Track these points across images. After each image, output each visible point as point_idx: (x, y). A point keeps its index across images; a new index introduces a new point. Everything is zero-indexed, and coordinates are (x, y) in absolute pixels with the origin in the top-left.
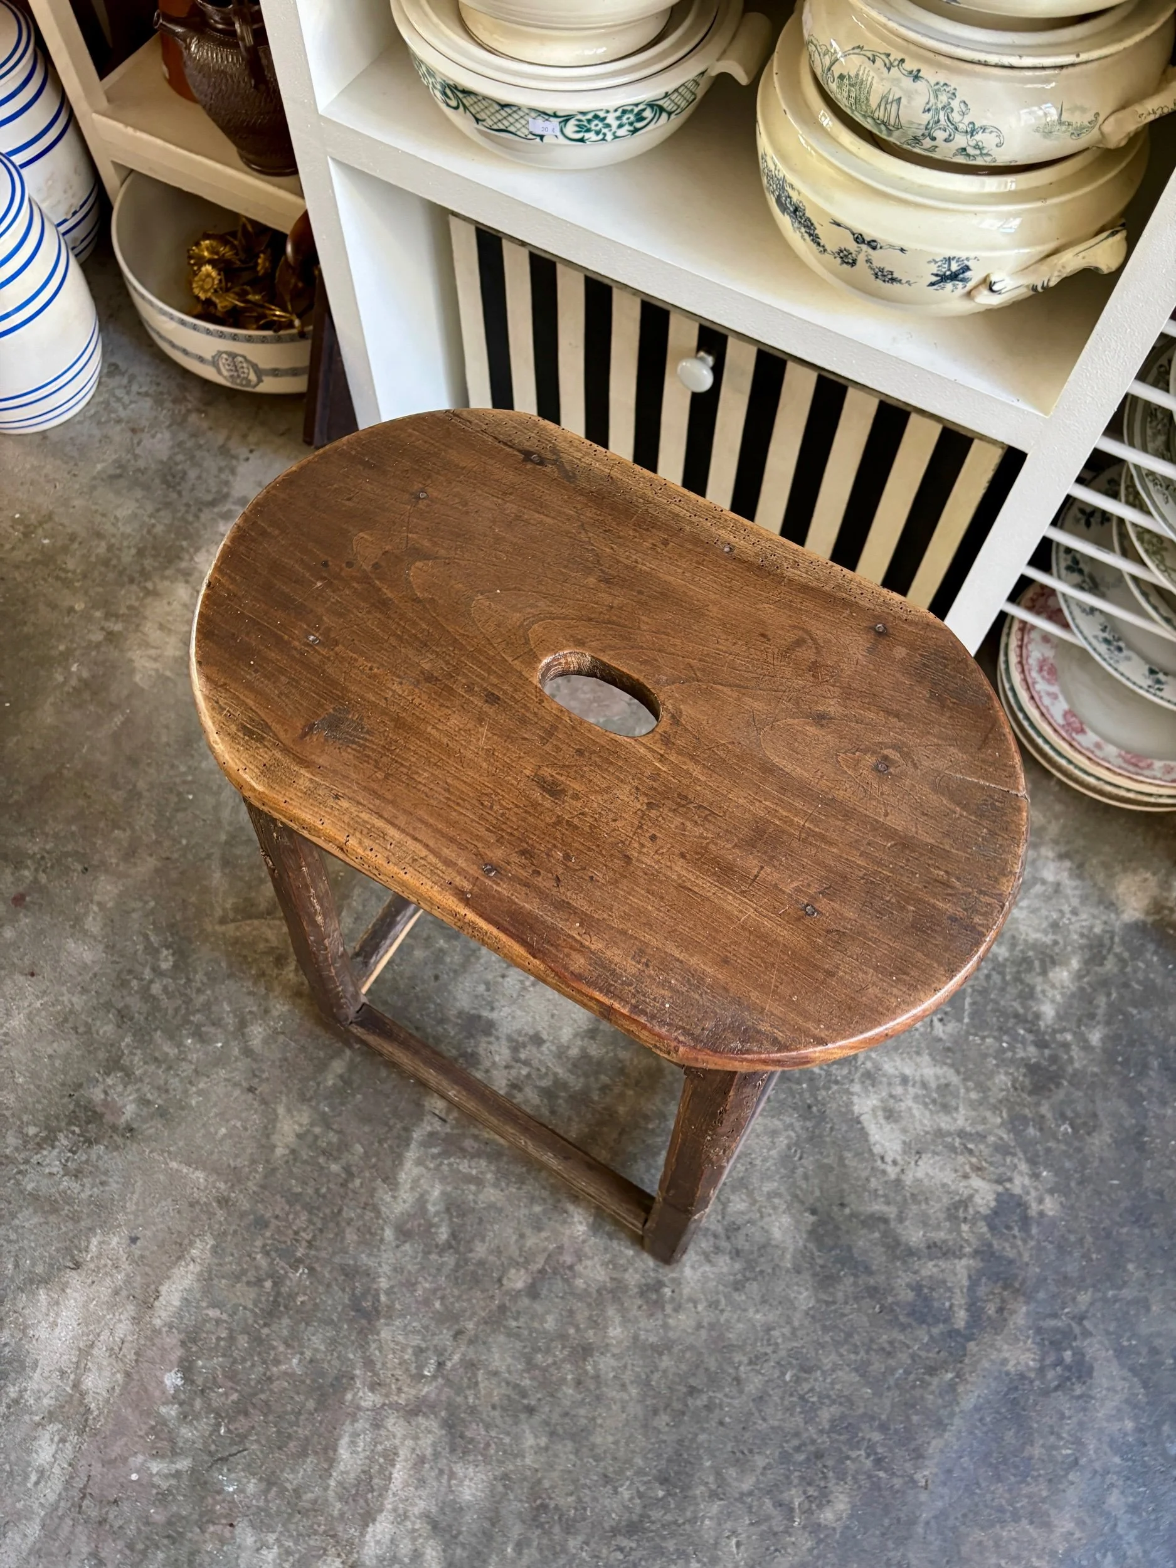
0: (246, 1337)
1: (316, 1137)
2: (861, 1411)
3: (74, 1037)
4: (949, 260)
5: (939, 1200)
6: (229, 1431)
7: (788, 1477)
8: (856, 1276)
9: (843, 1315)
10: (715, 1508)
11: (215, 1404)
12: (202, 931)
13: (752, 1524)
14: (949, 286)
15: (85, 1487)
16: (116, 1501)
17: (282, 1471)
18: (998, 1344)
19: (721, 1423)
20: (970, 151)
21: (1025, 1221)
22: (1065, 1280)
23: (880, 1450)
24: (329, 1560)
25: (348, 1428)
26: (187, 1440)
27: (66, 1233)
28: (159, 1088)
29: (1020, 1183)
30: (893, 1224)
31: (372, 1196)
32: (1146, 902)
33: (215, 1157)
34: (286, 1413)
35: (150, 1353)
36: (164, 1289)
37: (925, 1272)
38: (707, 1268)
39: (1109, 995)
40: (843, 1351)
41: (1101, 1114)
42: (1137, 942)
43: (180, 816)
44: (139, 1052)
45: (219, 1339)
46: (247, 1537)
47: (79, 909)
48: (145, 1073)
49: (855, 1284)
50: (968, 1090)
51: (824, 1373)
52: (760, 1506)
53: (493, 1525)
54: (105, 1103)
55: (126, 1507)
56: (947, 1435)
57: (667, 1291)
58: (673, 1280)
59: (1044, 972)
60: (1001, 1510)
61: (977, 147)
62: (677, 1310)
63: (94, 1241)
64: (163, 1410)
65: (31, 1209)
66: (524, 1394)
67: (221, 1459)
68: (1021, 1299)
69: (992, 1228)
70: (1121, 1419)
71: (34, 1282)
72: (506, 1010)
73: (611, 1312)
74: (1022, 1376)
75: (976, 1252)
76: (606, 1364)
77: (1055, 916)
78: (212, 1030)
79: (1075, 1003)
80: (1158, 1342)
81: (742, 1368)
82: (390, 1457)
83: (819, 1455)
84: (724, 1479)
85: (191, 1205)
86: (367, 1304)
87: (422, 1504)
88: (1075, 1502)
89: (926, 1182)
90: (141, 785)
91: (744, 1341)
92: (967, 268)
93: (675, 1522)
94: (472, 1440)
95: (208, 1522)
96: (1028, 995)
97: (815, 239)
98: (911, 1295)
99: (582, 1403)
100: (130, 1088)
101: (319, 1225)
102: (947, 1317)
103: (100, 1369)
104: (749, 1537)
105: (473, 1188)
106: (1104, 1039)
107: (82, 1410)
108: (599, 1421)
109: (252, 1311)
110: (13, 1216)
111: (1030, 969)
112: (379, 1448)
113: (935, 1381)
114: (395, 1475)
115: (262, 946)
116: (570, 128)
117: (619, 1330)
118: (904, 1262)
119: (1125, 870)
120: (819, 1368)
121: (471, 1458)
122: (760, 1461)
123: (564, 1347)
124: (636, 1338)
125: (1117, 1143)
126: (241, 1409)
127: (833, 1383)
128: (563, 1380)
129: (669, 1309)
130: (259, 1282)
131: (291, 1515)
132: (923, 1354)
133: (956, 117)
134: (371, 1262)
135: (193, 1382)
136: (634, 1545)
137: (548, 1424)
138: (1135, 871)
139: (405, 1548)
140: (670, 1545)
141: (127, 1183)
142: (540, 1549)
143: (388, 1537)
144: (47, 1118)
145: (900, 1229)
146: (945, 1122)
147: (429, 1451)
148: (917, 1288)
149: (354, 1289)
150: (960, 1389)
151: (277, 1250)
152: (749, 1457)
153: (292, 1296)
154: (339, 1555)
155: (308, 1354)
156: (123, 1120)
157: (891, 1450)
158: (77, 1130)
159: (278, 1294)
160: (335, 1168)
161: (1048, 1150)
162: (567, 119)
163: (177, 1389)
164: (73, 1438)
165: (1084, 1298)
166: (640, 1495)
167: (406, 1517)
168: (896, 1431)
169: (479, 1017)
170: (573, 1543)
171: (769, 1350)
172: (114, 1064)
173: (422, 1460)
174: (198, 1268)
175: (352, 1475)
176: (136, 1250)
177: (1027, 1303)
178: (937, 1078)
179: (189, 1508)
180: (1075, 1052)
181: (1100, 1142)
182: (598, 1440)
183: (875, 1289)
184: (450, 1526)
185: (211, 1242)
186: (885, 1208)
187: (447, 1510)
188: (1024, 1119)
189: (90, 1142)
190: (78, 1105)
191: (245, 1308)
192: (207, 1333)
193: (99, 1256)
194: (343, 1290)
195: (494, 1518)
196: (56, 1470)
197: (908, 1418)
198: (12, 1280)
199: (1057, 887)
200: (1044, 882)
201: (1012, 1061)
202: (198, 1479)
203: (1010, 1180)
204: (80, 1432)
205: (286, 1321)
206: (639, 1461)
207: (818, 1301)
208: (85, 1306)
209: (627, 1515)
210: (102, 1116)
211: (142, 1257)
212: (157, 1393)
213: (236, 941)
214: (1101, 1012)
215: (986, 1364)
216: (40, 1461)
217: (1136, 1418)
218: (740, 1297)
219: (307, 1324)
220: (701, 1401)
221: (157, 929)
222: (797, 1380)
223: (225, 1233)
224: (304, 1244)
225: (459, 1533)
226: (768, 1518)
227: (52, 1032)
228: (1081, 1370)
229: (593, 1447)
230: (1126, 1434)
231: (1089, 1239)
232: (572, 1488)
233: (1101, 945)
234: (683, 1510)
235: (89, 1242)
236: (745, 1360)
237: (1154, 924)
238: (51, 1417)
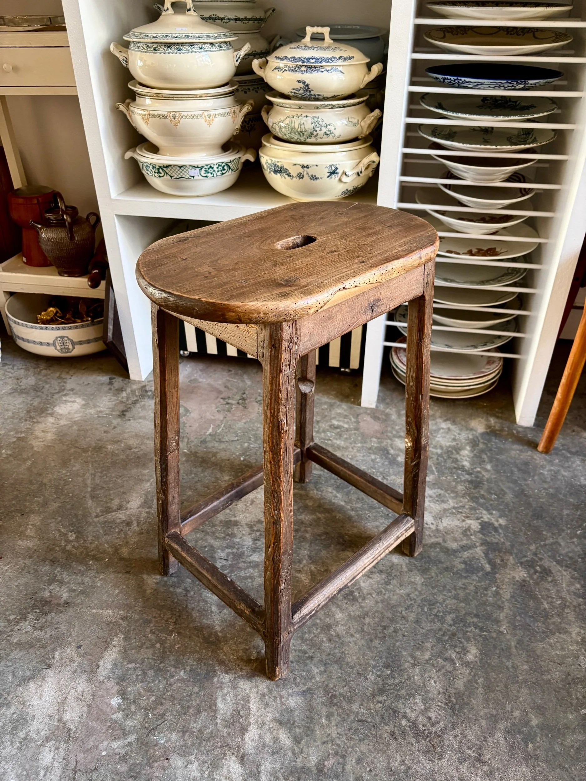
0: (152, 671)
1: (166, 582)
2: (464, 612)
3: (28, 575)
4: (331, 166)
5: (457, 531)
6: (154, 715)
7: (444, 647)
8: (436, 566)
9: (438, 581)
10: (417, 670)
11: (142, 705)
12: (87, 523)
13: (437, 671)
14: (333, 176)
15: (75, 767)
16: (95, 769)
17: (189, 724)
18: (508, 572)
19: (404, 636)
20: (328, 133)
21: (496, 530)
22: (522, 544)
23: (480, 624)
24: (228, 758)
25: (219, 693)
26: (131, 726)
27: (40, 654)
28: (79, 584)
29: (486, 517)
30: (443, 544)
31: (201, 596)
32: (484, 426)
33: (115, 602)
34: (183, 697)
35: (100, 693)
36: (101, 663)
37: (464, 557)
38: (370, 580)
39: (486, 454)
40: (445, 593)
41: (505, 489)
42: (487, 437)
43: (66, 487)
44: (65, 573)
45: (137, 676)
46: (178, 762)
47: (22, 528)
48: (70, 579)
49: (438, 569)
50: (449, 494)
51: (440, 604)
52: (438, 663)
53: (311, 712)
54: (51, 596)
55: (102, 770)
56: (505, 611)
57: (356, 594)
58: (357, 589)
59: (458, 453)
60: (544, 632)
61: (329, 131)
62: (364, 599)
63: (57, 654)
64: (114, 717)
65: (18, 650)
66: (306, 653)
67: (153, 729)
68: (508, 554)
69: (484, 535)
70: (574, 585)
71: (25, 680)
72: (242, 516)
73: (334, 609)
74: (524, 581)
75: (482, 544)
76: (340, 629)
77: (453, 437)
78: (102, 555)
79: (475, 459)
80: (570, 555)
81: (403, 612)
82: (247, 699)
83: (454, 635)
84: (415, 657)
85: (108, 624)
86: (212, 639)
87: (270, 715)
88: (574, 619)
89: (448, 527)
90: (45, 481)
91: (400, 602)
92: (337, 169)
93: (401, 682)
94: (286, 679)
95: (153, 762)
96: (456, 461)
97: (289, 175)
98: (463, 566)
99: (335, 647)
100: (63, 588)
101: (178, 614)
102: (483, 569)
103: (72, 708)
104: (438, 677)
105: (249, 580)
106: (492, 467)
107: (66, 730)
108: (346, 652)
109: (152, 659)
110: (8, 655)
111: (452, 453)
112: (239, 697)
113: (489, 592)
114: (251, 706)
115: (118, 521)
116: (203, 171)
117: (340, 615)
118: (454, 555)
119: (471, 419)
120: (437, 602)
121: (289, 687)
122: (429, 645)
123: (317, 629)
124: (349, 615)
125: (516, 497)
126: (159, 702)
127: (446, 606)
128: (323, 641)
129: (360, 600)
130: (153, 646)
131: (200, 744)
132: (479, 584)
133: (321, 123)
134: (209, 622)
135: (127, 699)
136: (385, 698)
137: (321, 661)
138: (474, 419)
139: (268, 738)
140: (403, 692)
141: (70, 625)
142: (339, 715)
143: (257, 736)
144: (20, 610)
145: (446, 545)
146: (445, 506)
147: (266, 691)
148: (465, 562)
149: (203, 635)
150: (501, 592)
151: (158, 630)
152: (423, 645)
153: (172, 646)
154: (233, 754)
155: (188, 668)
156: (62, 600)
157: (484, 623)
158: (38, 611)
159: (164, 648)
160: (179, 590)
161: (491, 505)
162: (202, 168)
163: (119, 705)
164: (63, 746)
165: (533, 547)
166: (379, 676)
167: (263, 724)
168: (483, 615)
169: (230, 521)
170: (355, 707)
171: (413, 602)
172: (53, 580)
173: (264, 695)
174: (118, 649)
175: (229, 714)
176: (82, 651)
177: (512, 555)
178: (435, 493)
179: (140, 759)
180: (484, 473)
181: (509, 497)
182: (349, 660)
183: (447, 568)
184: (289, 720)
185: (123, 636)
186: (437, 540)
187: (285, 713)
188: (476, 498)
189: (46, 614)
190: (36, 600)
191: (148, 659)
192: (130, 675)
193: (61, 659)
194: (198, 637)
195: (311, 709)
196: (56, 764)
197: (485, 610)
198: (12, 683)
199: (449, 429)
200: (443, 429)
201: (461, 481)
202: (142, 743)
203: (482, 517)
204: (67, 742)
205: (172, 658)
206: (372, 662)
207: (425, 579)
208: (58, 682)
209: (376, 687)
210: (50, 602)
211: (85, 653)
212: (108, 710)
213: (105, 522)
214: (486, 459)
215: (507, 580)
216: (45, 763)
217: (579, 583)
218: (390, 587)
219: (184, 656)
220: (391, 629)
221: (64, 527)
222: (430, 610)
223: (128, 631)
224: (172, 624)
225: (294, 722)
226: (443, 667)
227: (16, 577)
228: (546, 572)
229: (347, 664)
230: (579, 590)
231: (523, 528)
232: (344, 683)
233: (474, 441)
234: (402, 675)
235: (54, 655)
236: (403, 609)
237: (491, 431)
238: (48, 739)
